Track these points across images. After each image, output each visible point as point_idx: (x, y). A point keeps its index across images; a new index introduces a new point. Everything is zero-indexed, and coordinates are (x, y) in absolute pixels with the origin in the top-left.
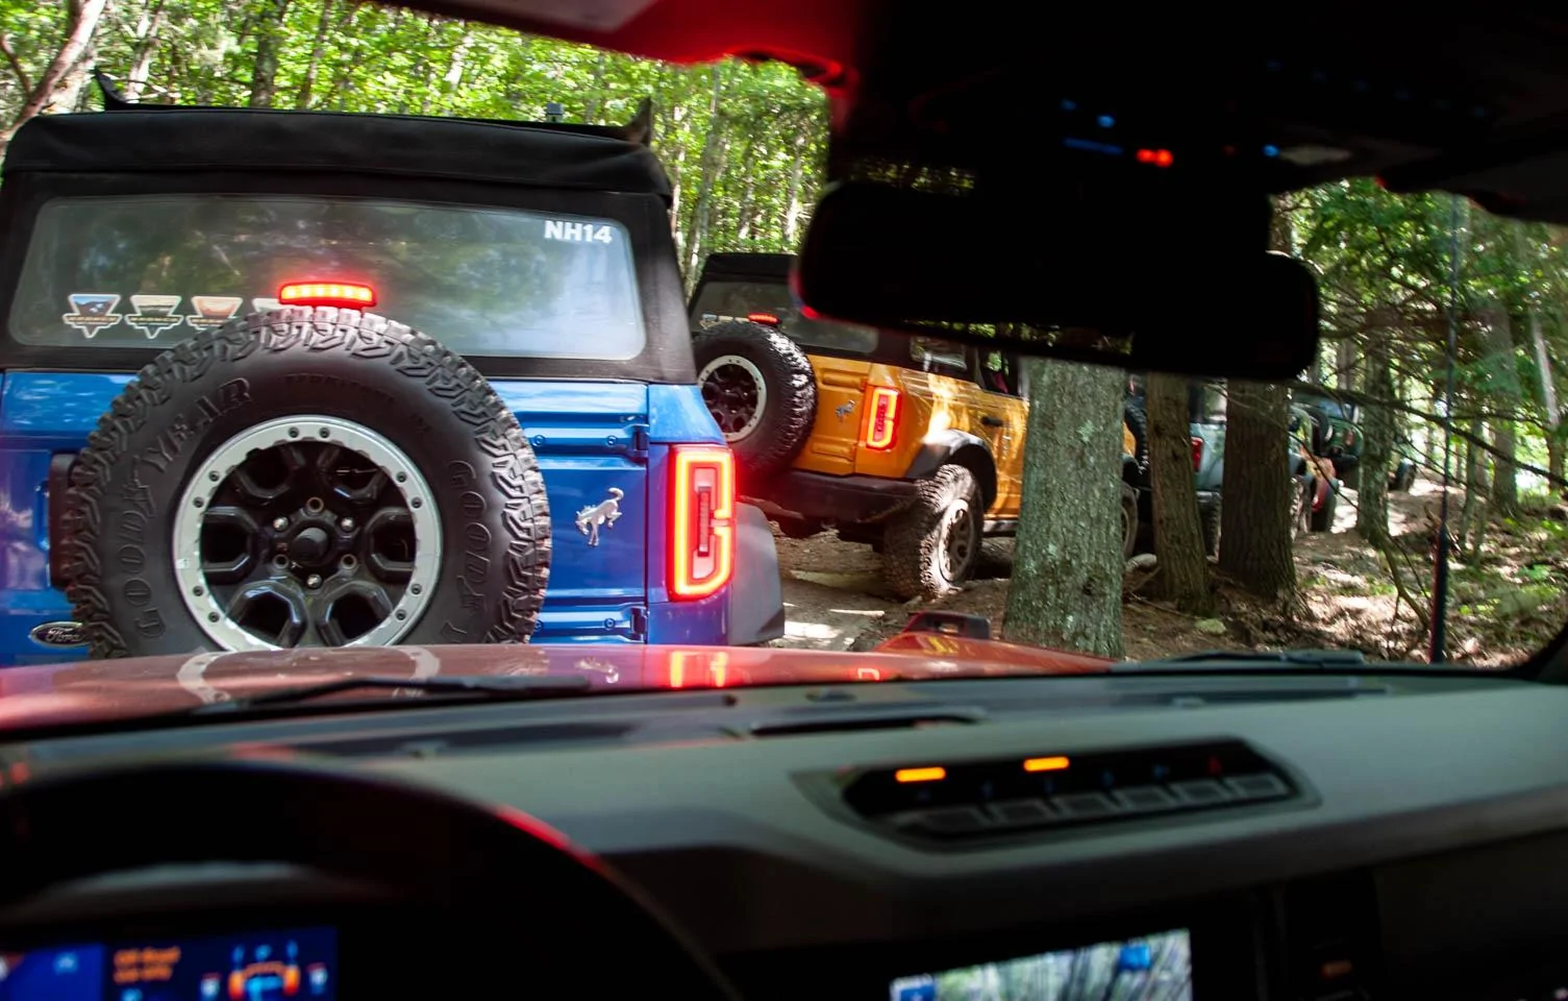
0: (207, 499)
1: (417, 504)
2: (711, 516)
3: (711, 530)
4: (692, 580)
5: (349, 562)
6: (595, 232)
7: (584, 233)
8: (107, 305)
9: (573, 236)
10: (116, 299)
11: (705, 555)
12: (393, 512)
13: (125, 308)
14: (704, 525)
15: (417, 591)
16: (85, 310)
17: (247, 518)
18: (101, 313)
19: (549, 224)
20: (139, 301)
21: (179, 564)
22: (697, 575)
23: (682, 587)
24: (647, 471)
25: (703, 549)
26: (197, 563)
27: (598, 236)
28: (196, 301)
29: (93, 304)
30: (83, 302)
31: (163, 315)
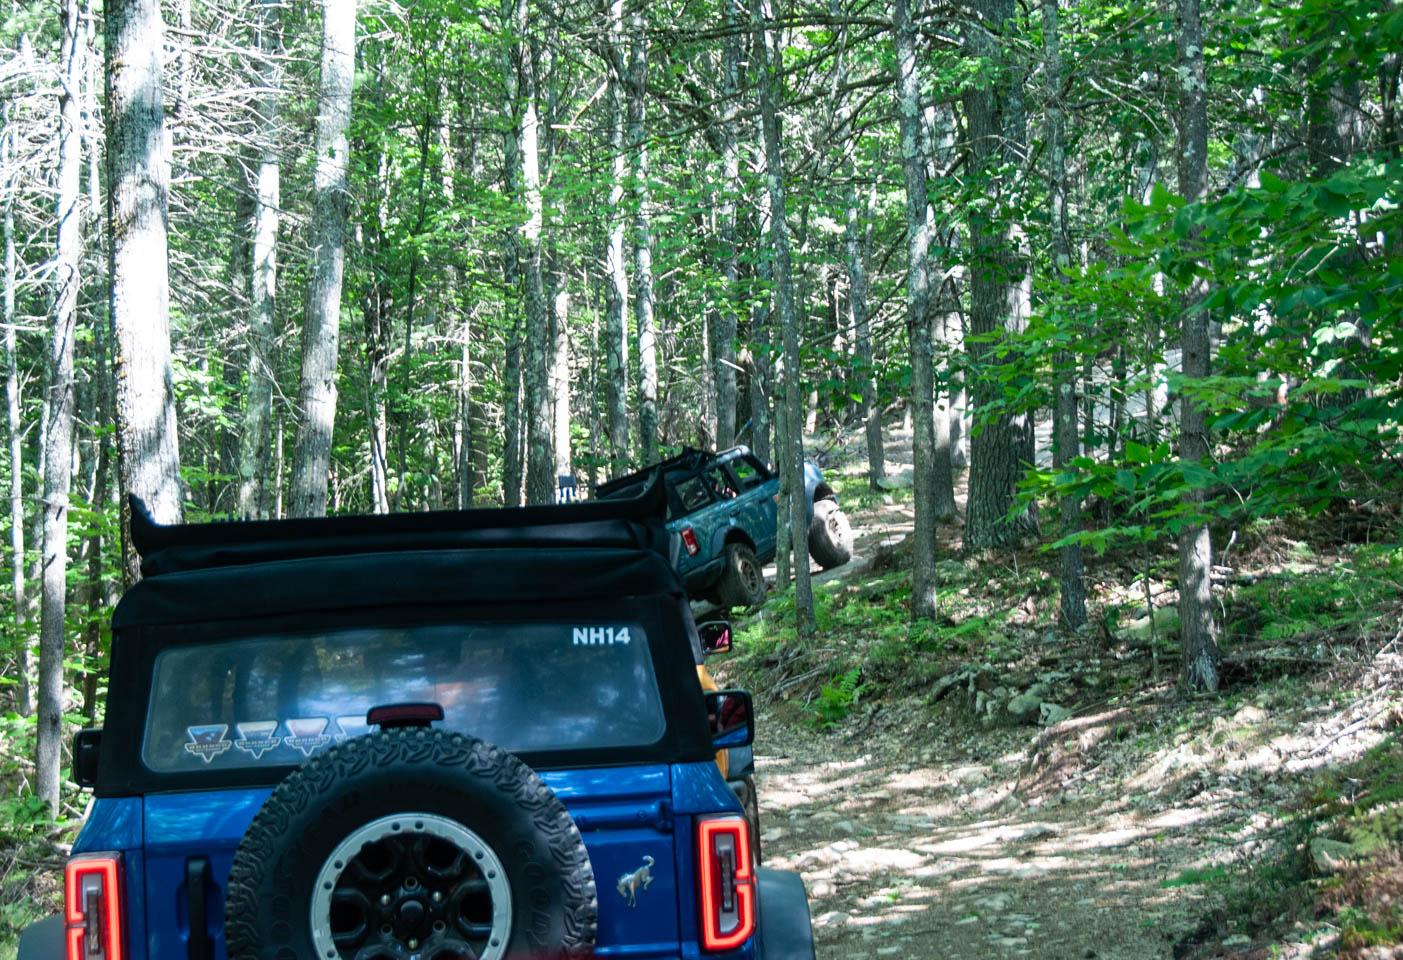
0: (334, 884)
1: (492, 875)
2: (733, 875)
3: (734, 889)
4: (718, 934)
5: (439, 927)
6: (615, 634)
7: (606, 637)
8: (219, 734)
9: (597, 640)
10: (225, 728)
11: (730, 910)
12: (474, 883)
13: (233, 735)
14: (727, 884)
15: (495, 944)
16: (201, 740)
17: (362, 896)
18: (215, 740)
19: (576, 632)
20: (243, 729)
21: (316, 934)
22: (724, 929)
23: (711, 940)
24: (674, 841)
25: (728, 905)
26: (329, 933)
27: (619, 638)
28: (289, 724)
29: (207, 734)
30: (199, 733)
31: (265, 738)
